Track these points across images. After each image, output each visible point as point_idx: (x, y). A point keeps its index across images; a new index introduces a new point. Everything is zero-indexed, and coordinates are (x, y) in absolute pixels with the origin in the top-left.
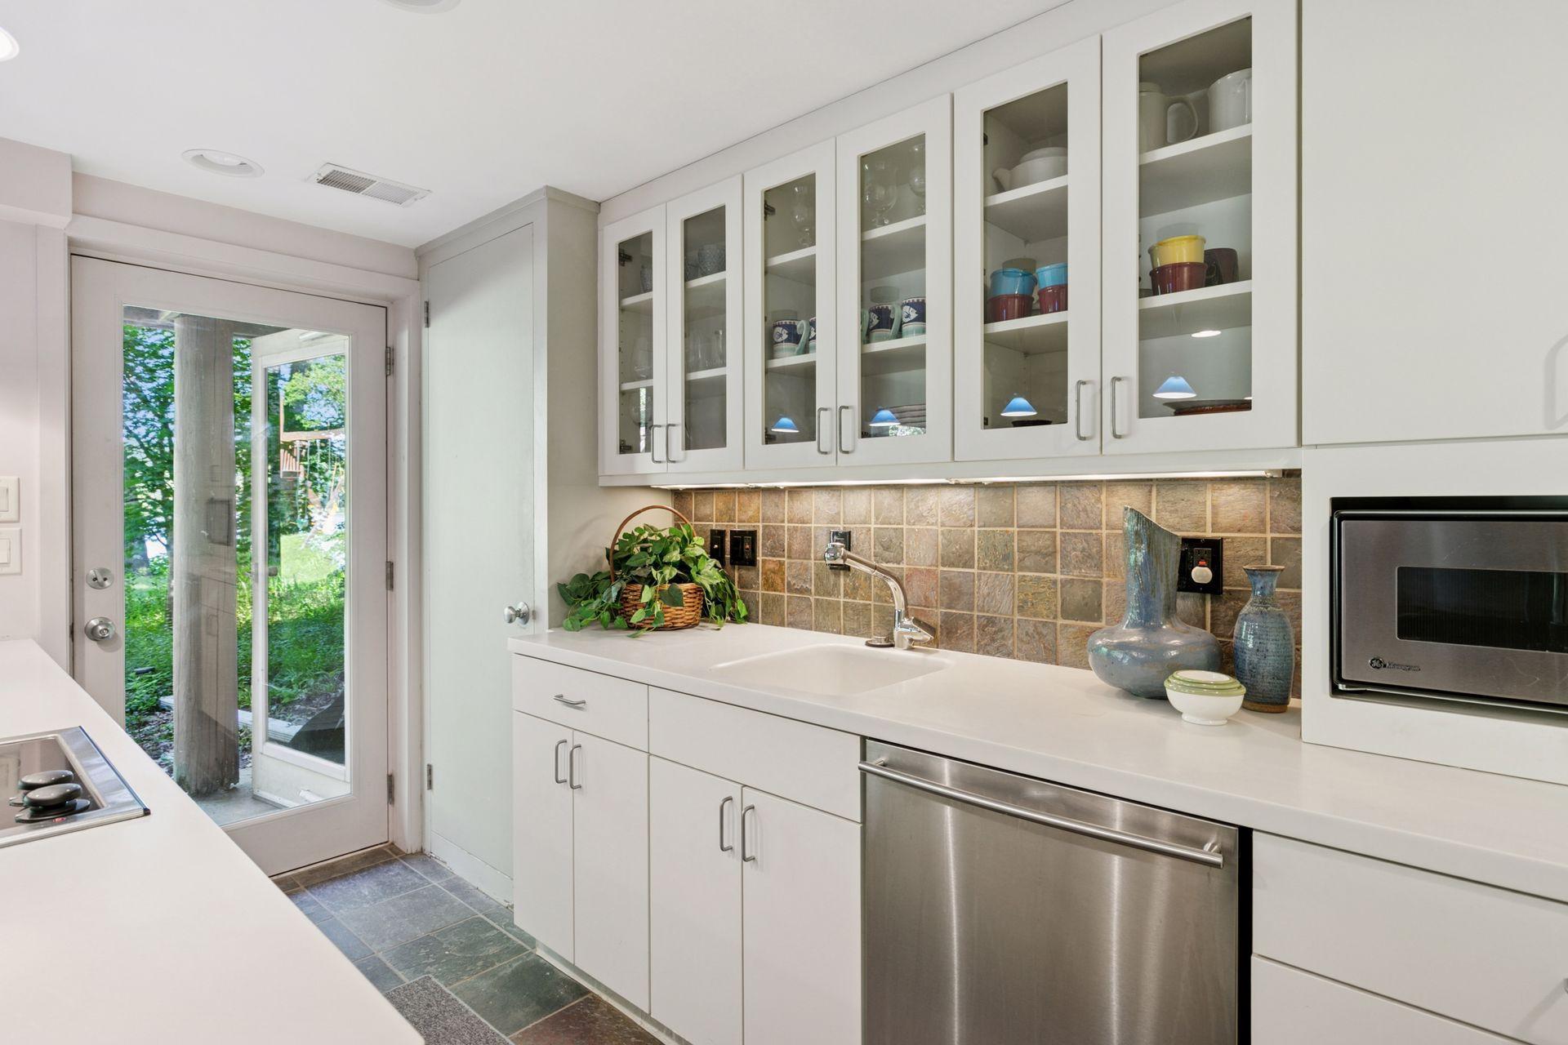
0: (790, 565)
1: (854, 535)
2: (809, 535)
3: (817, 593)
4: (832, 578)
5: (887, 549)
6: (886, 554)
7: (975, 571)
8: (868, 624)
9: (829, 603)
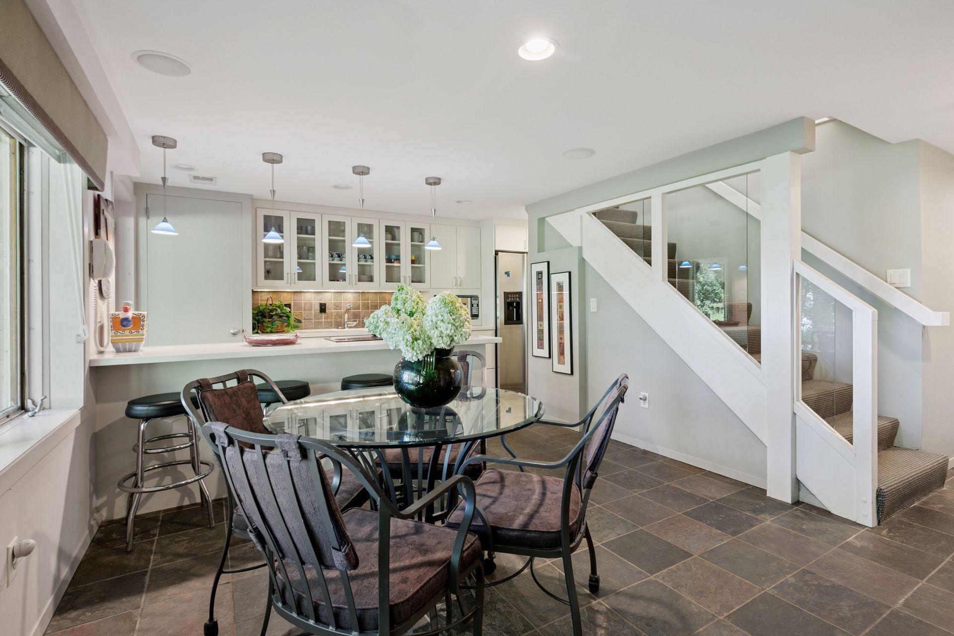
0: (304, 313)
1: (327, 304)
2: (312, 305)
3: (315, 319)
4: (320, 315)
5: (337, 307)
6: (337, 308)
7: (360, 310)
8: (332, 326)
9: (319, 322)
